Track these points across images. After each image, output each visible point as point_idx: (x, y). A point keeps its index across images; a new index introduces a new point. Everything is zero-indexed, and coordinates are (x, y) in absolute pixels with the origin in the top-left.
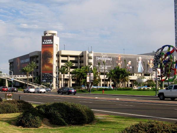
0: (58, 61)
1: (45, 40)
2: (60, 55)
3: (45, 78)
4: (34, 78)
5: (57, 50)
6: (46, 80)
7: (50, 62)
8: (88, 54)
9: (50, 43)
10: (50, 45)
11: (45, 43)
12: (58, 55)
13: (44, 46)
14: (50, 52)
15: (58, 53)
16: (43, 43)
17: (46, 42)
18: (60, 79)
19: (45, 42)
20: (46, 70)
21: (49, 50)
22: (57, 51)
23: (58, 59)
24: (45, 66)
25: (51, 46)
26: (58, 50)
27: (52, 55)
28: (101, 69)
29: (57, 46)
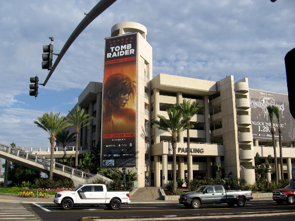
0: (151, 108)
1: (112, 48)
2: (155, 90)
3: (112, 155)
4: (81, 157)
5: (148, 77)
6: (115, 158)
7: (126, 106)
8: (236, 85)
9: (127, 53)
10: (126, 59)
11: (115, 55)
12: (150, 91)
13: (109, 63)
14: (128, 79)
15: (150, 84)
16: (109, 55)
17: (117, 52)
18: (156, 159)
19: (112, 53)
20: (116, 130)
21: (126, 71)
22: (147, 81)
23: (150, 100)
24: (113, 118)
25: (131, 60)
26: (151, 78)
27: (134, 86)
28: (261, 133)
29: (148, 68)
